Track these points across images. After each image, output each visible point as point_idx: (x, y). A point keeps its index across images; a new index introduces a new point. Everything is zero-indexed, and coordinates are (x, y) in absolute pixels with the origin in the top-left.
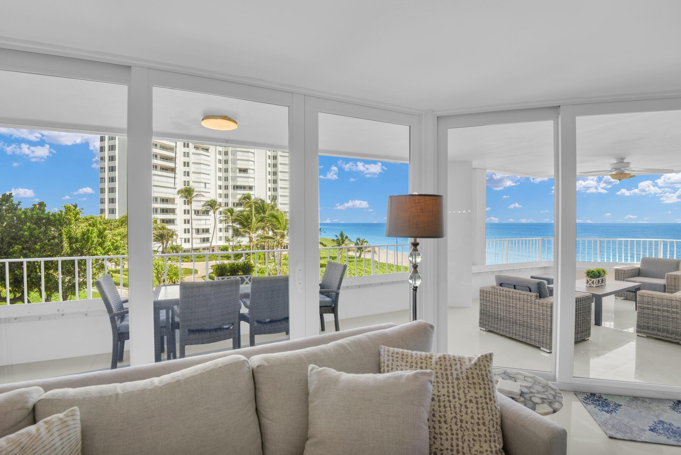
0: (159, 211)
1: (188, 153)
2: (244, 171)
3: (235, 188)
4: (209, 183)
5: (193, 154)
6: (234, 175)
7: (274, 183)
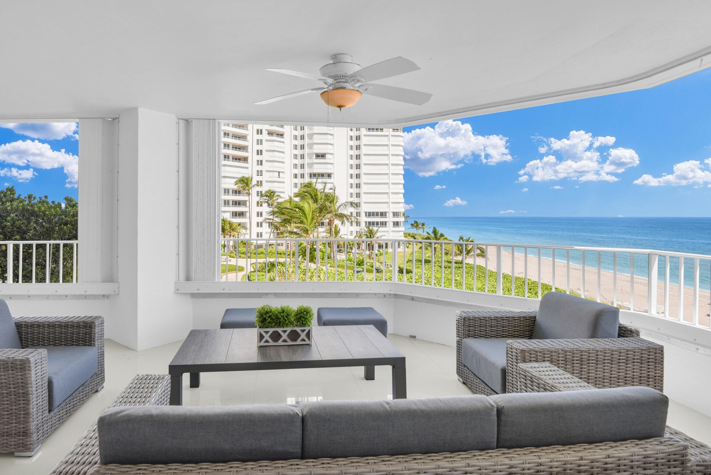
0: (231, 203)
1: (261, 140)
2: (323, 156)
3: (312, 175)
4: (283, 172)
5: (267, 141)
6: (311, 161)
7: (357, 169)
